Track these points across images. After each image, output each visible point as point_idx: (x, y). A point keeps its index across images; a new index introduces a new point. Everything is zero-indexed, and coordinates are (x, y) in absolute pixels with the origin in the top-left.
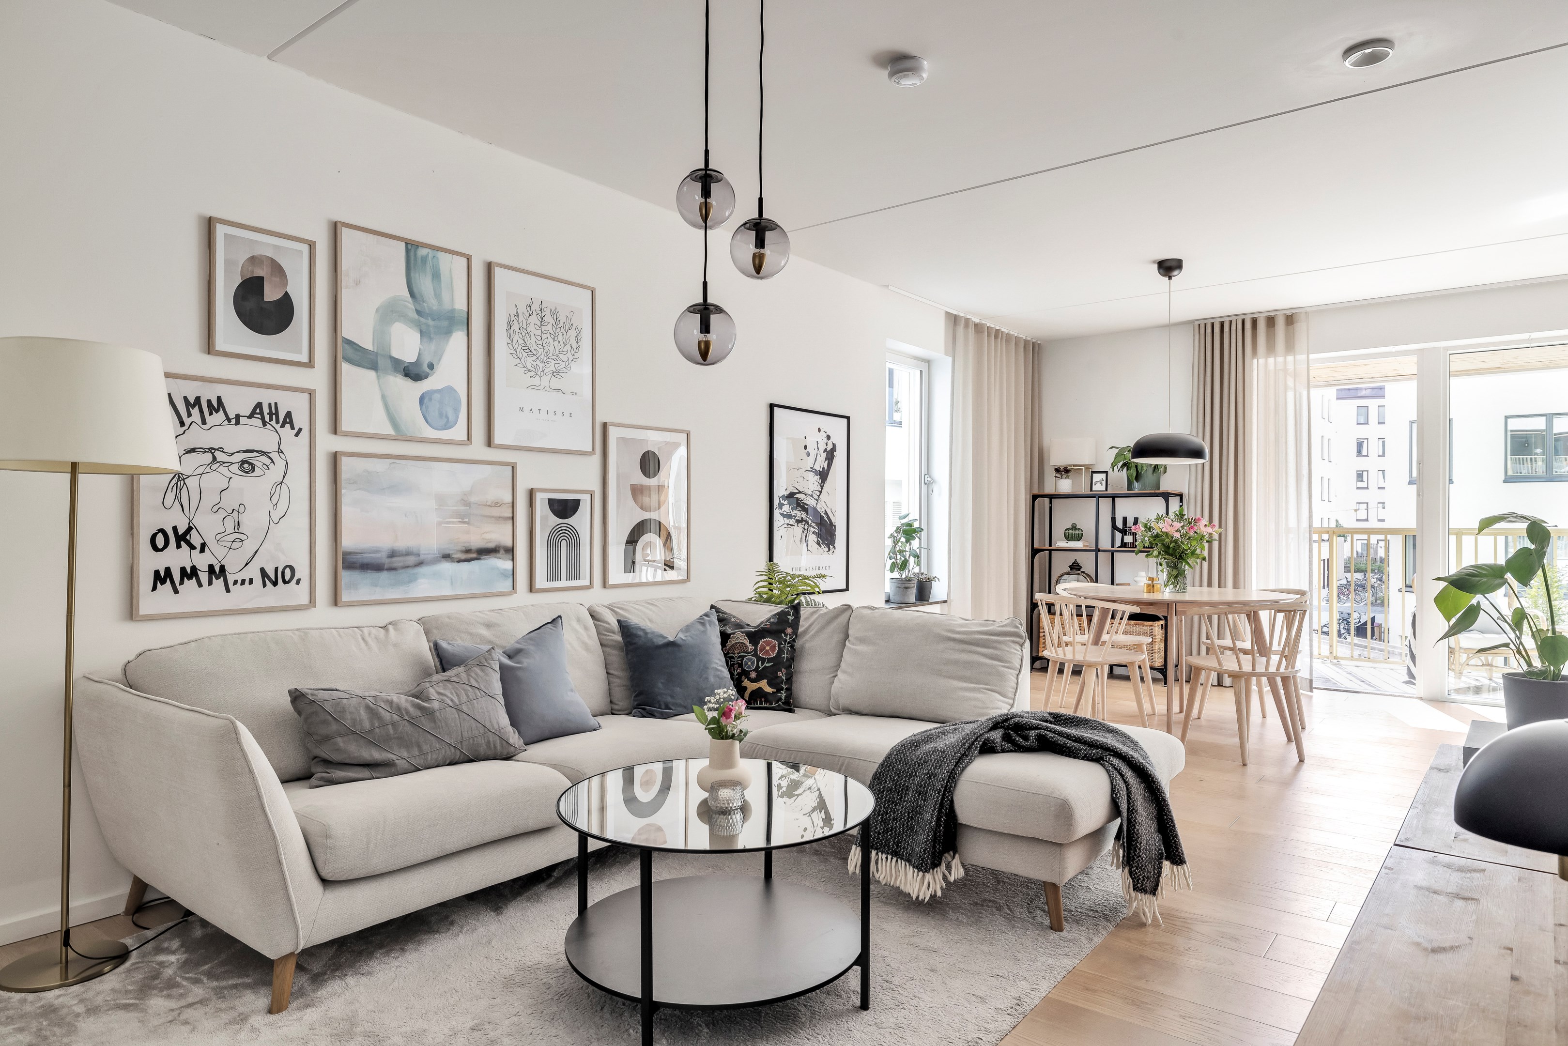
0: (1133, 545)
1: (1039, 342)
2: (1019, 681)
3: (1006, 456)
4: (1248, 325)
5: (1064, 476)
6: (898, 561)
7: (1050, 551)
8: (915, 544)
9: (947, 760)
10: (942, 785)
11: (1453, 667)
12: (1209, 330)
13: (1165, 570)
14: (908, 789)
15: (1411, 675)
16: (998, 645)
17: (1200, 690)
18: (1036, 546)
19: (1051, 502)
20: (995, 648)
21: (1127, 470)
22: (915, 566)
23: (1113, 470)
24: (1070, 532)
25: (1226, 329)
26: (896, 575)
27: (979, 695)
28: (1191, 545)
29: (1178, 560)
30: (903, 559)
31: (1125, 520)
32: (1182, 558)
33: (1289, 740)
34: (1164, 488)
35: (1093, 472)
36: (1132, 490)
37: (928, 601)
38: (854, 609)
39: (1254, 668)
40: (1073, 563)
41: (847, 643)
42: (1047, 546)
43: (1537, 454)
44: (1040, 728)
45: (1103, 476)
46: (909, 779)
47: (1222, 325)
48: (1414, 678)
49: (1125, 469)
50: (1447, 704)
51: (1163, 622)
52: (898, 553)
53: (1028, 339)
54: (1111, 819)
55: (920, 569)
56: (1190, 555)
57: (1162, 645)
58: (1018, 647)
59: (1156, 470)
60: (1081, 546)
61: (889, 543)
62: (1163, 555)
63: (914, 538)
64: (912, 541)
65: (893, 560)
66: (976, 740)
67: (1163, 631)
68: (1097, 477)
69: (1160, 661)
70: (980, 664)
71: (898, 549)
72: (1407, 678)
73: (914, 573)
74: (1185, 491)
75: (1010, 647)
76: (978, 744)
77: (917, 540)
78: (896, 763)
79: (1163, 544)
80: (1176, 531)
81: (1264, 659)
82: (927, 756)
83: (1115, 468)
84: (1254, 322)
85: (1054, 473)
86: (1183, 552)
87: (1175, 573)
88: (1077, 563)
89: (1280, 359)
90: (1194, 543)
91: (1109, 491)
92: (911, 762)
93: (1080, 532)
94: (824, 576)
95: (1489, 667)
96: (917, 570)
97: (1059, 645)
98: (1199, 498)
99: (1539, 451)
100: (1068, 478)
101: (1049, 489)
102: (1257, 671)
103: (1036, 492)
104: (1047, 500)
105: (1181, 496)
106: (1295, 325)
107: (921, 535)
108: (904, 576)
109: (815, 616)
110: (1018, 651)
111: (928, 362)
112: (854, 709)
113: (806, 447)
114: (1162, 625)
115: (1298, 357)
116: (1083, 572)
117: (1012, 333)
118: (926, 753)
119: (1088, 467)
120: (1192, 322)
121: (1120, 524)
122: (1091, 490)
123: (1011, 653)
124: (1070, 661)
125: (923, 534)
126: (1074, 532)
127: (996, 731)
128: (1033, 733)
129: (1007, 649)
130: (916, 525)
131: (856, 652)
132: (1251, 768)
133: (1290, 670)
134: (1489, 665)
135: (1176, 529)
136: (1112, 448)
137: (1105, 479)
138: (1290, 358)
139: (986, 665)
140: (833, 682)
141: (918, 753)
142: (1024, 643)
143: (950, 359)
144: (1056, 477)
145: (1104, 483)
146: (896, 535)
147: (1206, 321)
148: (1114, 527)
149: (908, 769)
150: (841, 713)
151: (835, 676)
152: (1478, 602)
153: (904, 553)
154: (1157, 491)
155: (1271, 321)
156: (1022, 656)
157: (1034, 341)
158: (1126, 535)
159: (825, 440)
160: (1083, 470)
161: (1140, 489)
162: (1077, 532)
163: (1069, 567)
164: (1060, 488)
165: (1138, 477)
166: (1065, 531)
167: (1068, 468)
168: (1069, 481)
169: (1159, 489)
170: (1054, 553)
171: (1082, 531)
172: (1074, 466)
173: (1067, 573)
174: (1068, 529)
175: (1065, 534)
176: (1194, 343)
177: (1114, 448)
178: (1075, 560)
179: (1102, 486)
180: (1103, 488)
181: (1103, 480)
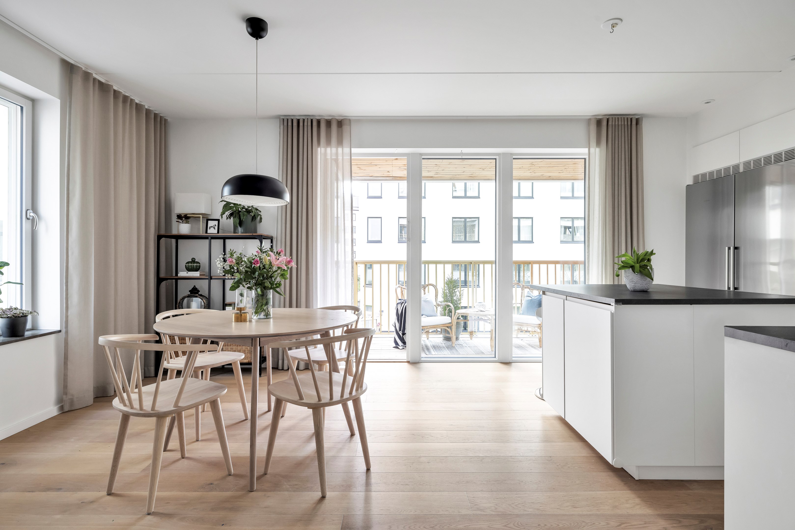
1: (166, 118)
4: (315, 124)
5: (185, 221)
7: (177, 280)
12: (290, 124)
18: (162, 275)
19: (176, 242)
21: (234, 217)
24: (190, 264)
25: (301, 124)
36: (237, 233)
37: (23, 335)
40: (193, 289)
42: (173, 276)
47: (298, 121)
49: (232, 218)
59: (254, 219)
60: (199, 275)
68: (211, 223)
74: (274, 235)
83: (224, 216)
84: (319, 122)
85: (177, 219)
89: (334, 150)
91: (220, 234)
93: (198, 265)
98: (283, 240)
100: (187, 222)
101: (175, 232)
103: (163, 232)
104: (174, 241)
105: (271, 239)
106: (343, 127)
111: (33, 101)
115: (345, 149)
116: (201, 295)
117: (143, 104)
119: (204, 215)
120: (278, 117)
122: (206, 232)
126: (193, 264)
136: (221, 201)
138: (340, 150)
144: (179, 222)
145: (216, 227)
147: (288, 117)
154: (254, 235)
155: (329, 123)
157: (156, 112)
160: (200, 217)
161: (243, 233)
162: (196, 265)
163: (190, 291)
164: (181, 231)
165: (241, 224)
166: (186, 264)
167: (187, 216)
168: (189, 225)
169: (256, 232)
170: (179, 281)
171: (200, 263)
172: (194, 214)
173: (187, 296)
174: (188, 263)
175: (186, 266)
176: (280, 131)
177: (223, 202)
178: (194, 286)
179: (215, 230)
180: (216, 231)
181: (216, 226)
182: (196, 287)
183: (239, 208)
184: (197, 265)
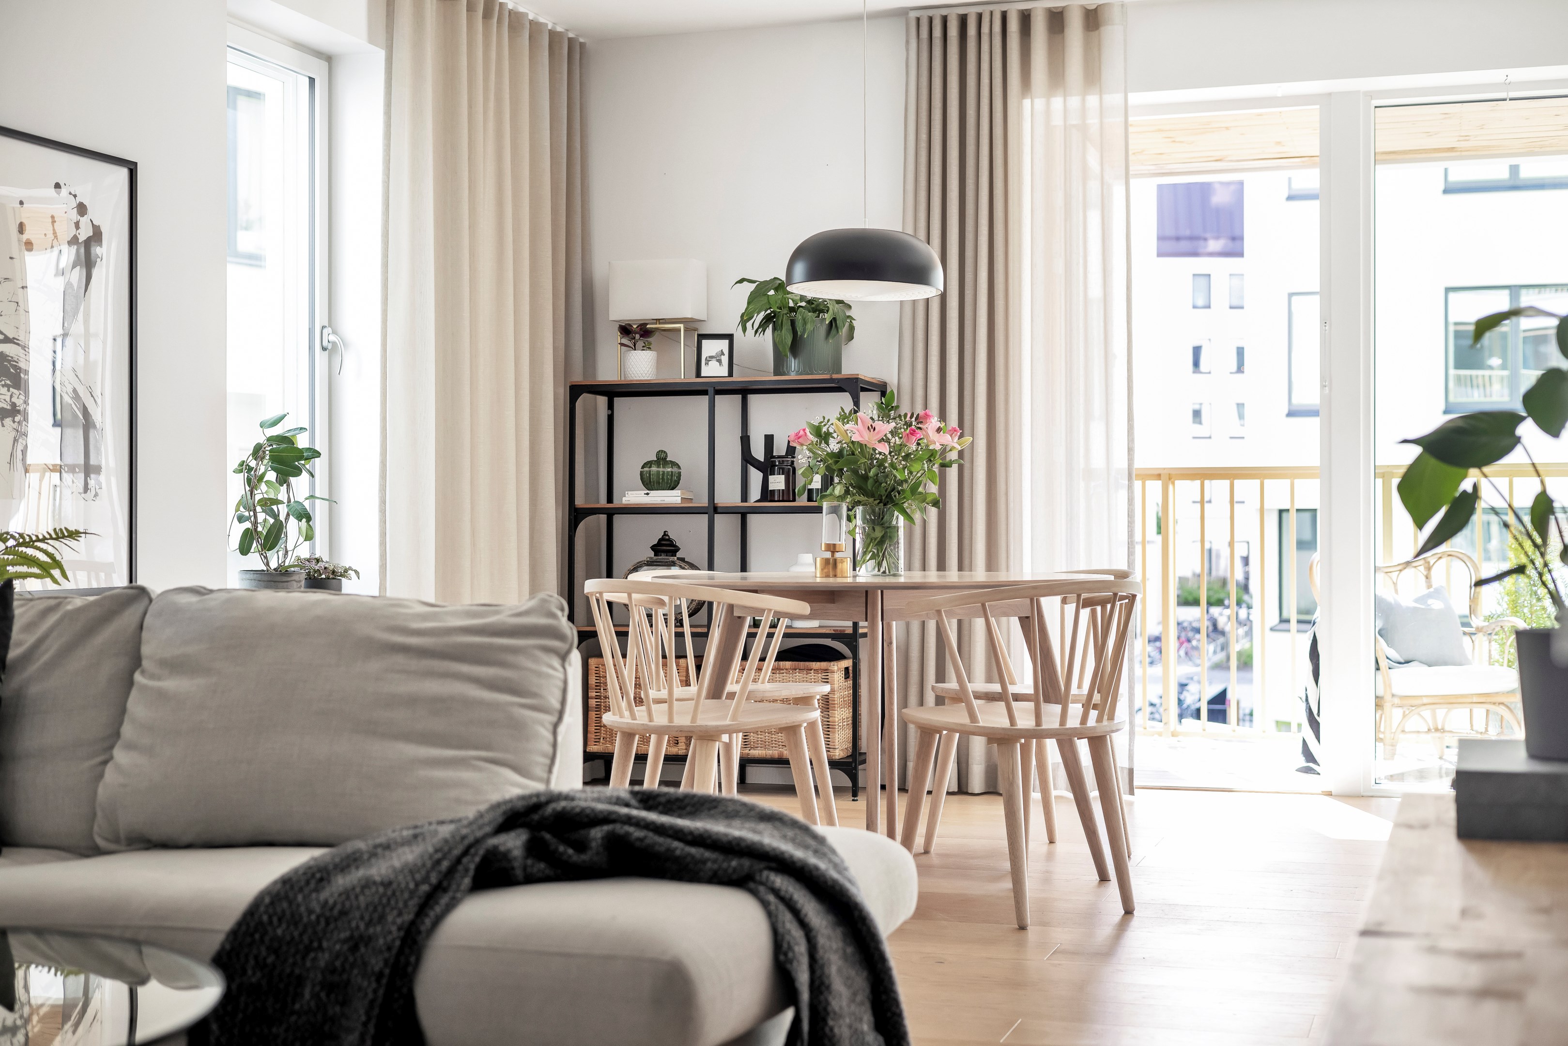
0: (789, 493)
1: (582, 40)
2: (560, 739)
3: (512, 292)
4: (1014, 26)
5: (640, 344)
6: (260, 529)
7: (610, 514)
8: (300, 485)
9: (397, 902)
10: (386, 962)
11: (1381, 736)
12: (937, 32)
13: (857, 530)
14: (300, 981)
15: (1309, 756)
16: (510, 658)
17: (926, 803)
18: (580, 502)
19: (611, 406)
20: (503, 664)
21: (774, 329)
22: (301, 539)
23: (744, 329)
24: (654, 469)
25: (972, 31)
26: (254, 561)
27: (466, 775)
28: (911, 473)
29: (885, 505)
30: (272, 521)
31: (769, 440)
32: (892, 501)
33: (1103, 878)
34: (849, 368)
35: (702, 337)
36: (783, 377)
38: (153, 596)
39: (1038, 722)
40: (660, 540)
41: (138, 677)
42: (603, 502)
43: (1491, 368)
44: (613, 821)
45: (724, 344)
46: (304, 958)
47: (963, 20)
48: (1314, 761)
49: (769, 330)
50: (1374, 800)
51: (848, 663)
52: (259, 509)
53: (559, 29)
54: (773, 1010)
55: (313, 549)
56: (908, 493)
57: (847, 713)
58: (556, 662)
59: (834, 330)
60: (677, 501)
61: (236, 486)
62: (854, 495)
63: (297, 472)
64: (292, 480)
65: (248, 525)
66: (466, 852)
67: (850, 682)
68: (710, 348)
69: (844, 747)
70: (469, 703)
71: (258, 497)
72: (1302, 762)
73: (299, 559)
74: (892, 380)
75: (536, 660)
76: (471, 863)
77: (305, 475)
78: (271, 922)
79: (855, 472)
80: (880, 441)
81: (1057, 708)
82: (348, 898)
83: (749, 325)
84: (1026, 19)
85: (617, 337)
86: (893, 490)
87: (879, 533)
88: (669, 540)
89: (1074, 101)
90: (916, 467)
91: (736, 377)
92: (309, 915)
93: (675, 470)
94: (74, 535)
95: (1438, 734)
96: (304, 552)
97: (639, 701)
98: (920, 392)
99: (1495, 361)
100: (647, 347)
101: (607, 374)
102: (1045, 726)
103: (578, 378)
104: (602, 401)
105: (885, 390)
106: (1102, 29)
107: (314, 466)
108: (274, 565)
109: (52, 619)
110: (554, 669)
111: (329, 59)
112: (156, 835)
113: (21, 228)
114: (847, 669)
115: (1108, 98)
116: (683, 560)
117: (521, 9)
118: (347, 893)
119: (690, 324)
120: (903, 12)
121: (758, 452)
122: (698, 374)
123: (540, 674)
124: (660, 731)
125: (319, 465)
126: (661, 469)
127: (513, 834)
128: (597, 833)
129: (530, 664)
130: (302, 442)
131: (162, 696)
132: (1033, 932)
133: (1105, 722)
134: (1437, 730)
135: (881, 435)
136: (742, 281)
137: (726, 352)
138: (1093, 100)
139: (481, 703)
140: (101, 776)
141: (324, 895)
142: (569, 652)
143: (381, 54)
144: (622, 344)
145: (725, 359)
146: (253, 464)
147: (930, 13)
148: (747, 459)
149: (301, 935)
150: (123, 848)
151: (105, 763)
152: (1475, 487)
153: (275, 507)
154: (835, 376)
155: (1057, 19)
156: (565, 682)
157: (571, 35)
158: (773, 473)
159: (74, 215)
160: (679, 330)
161: (801, 374)
162: (669, 470)
163: (653, 548)
164: (631, 372)
165: (796, 346)
166: (643, 467)
167: (648, 326)
168: (652, 355)
169: (839, 371)
170: (618, 519)
171: (679, 467)
172: (661, 321)
173: (647, 561)
174: (648, 464)
175: (642, 474)
176: (907, 59)
177: (745, 283)
178: (665, 532)
179: (721, 368)
180: (723, 371)
181: (724, 355)
182: (669, 536)
183: (790, 300)
184: (672, 472)
